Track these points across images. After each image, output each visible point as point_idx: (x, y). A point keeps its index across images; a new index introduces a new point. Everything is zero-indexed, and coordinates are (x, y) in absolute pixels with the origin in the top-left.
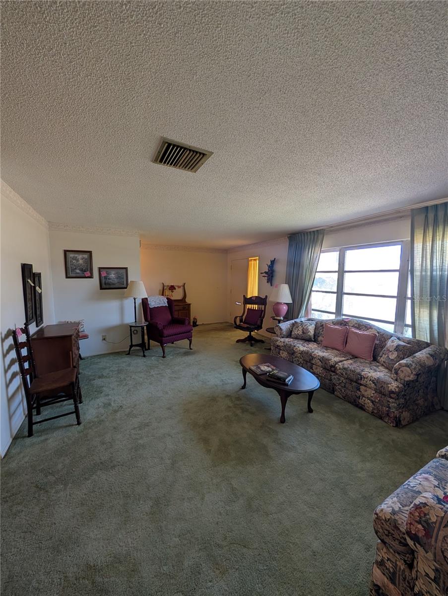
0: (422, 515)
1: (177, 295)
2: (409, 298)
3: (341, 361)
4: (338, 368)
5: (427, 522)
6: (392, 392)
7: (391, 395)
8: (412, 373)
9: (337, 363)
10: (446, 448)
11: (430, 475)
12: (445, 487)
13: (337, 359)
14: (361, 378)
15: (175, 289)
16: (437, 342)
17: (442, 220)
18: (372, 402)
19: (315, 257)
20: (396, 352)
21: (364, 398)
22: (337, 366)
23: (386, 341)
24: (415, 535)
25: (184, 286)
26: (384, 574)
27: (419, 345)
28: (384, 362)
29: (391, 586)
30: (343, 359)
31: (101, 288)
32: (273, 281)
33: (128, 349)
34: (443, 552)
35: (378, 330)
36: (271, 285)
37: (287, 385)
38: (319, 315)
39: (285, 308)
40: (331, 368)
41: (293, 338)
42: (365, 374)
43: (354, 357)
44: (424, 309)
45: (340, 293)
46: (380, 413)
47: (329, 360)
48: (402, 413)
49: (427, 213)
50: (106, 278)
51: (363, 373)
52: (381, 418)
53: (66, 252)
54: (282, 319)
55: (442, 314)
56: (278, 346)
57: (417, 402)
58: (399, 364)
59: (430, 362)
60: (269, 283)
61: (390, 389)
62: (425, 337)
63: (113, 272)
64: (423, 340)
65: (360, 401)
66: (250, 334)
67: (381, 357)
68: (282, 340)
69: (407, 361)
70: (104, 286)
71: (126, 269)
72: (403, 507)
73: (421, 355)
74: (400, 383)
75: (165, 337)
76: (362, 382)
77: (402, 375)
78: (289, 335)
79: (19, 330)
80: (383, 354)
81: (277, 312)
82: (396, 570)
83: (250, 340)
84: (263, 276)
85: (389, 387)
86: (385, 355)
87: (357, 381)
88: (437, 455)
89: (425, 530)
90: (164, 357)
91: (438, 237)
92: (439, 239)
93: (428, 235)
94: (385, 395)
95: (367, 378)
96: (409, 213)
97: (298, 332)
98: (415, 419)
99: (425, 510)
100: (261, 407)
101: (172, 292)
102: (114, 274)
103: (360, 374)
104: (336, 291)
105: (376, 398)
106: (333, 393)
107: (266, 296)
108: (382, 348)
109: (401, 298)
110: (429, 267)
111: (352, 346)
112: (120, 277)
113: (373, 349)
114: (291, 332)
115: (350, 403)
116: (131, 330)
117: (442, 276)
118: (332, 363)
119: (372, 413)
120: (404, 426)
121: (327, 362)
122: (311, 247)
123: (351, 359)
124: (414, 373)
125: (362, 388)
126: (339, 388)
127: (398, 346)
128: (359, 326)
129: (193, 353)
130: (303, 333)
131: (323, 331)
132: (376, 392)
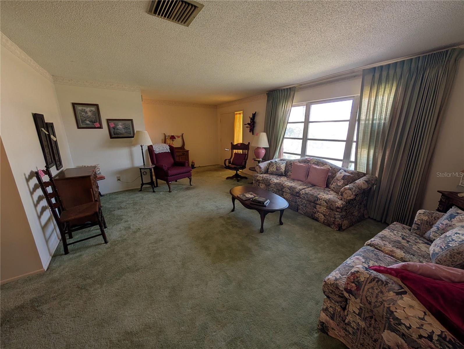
0: (356, 278)
1: (177, 144)
2: (355, 142)
3: (304, 189)
4: (301, 194)
5: (358, 282)
6: (338, 208)
7: (337, 210)
8: (352, 194)
9: (301, 190)
10: (371, 240)
11: (360, 256)
12: (369, 262)
13: (301, 187)
14: (318, 199)
15: (175, 138)
16: (371, 173)
17: (385, 79)
18: (324, 215)
19: (287, 111)
20: (343, 181)
21: (318, 213)
22: (300, 192)
23: (336, 173)
24: (350, 290)
25: (182, 136)
26: (327, 315)
27: (359, 175)
28: (334, 188)
29: (331, 321)
30: (305, 187)
31: (111, 137)
32: (254, 131)
33: (140, 187)
34: (366, 298)
35: (331, 166)
36: (253, 134)
37: (265, 206)
38: (289, 157)
39: (263, 151)
40: (296, 194)
41: (269, 174)
42: (320, 197)
43: (313, 185)
44: (364, 149)
45: (305, 139)
46: (329, 222)
47: (296, 188)
48: (343, 221)
49: (374, 73)
50: (114, 128)
51: (319, 196)
52: (329, 225)
53: (74, 105)
54: (261, 160)
55: (376, 152)
56: (258, 180)
57: (354, 214)
58: (344, 189)
59: (365, 186)
60: (251, 133)
61: (337, 205)
62: (363, 169)
63: (120, 123)
64: (362, 172)
65: (316, 215)
66: (237, 172)
67: (332, 184)
68: (261, 175)
69: (349, 186)
70: (114, 136)
71: (131, 120)
72: (342, 276)
73: (360, 182)
74: (344, 201)
75: (170, 176)
76: (318, 202)
77: (345, 196)
78: (267, 172)
79: (42, 172)
80: (334, 182)
81: (257, 155)
82: (335, 312)
83: (237, 177)
84: (247, 127)
85: (336, 204)
86: (335, 183)
87: (314, 201)
88: (365, 244)
89: (356, 286)
90: (170, 192)
91: (380, 93)
92: (381, 94)
93: (373, 91)
94: (333, 210)
95: (321, 199)
96: (362, 73)
97: (273, 169)
98: (352, 224)
99: (357, 275)
100: (246, 223)
101: (173, 141)
102: (121, 125)
103: (316, 197)
104: (302, 137)
105: (327, 212)
106: (298, 211)
107: (249, 143)
108: (333, 178)
109: (349, 142)
110: (371, 117)
111: (312, 178)
112: (127, 128)
113: (327, 179)
114: (268, 169)
115: (309, 217)
116: (141, 172)
117: (379, 124)
118: (297, 190)
119: (323, 223)
120: (344, 230)
121: (294, 190)
122: (284, 102)
123: (311, 187)
124: (354, 194)
125: (318, 206)
126: (301, 208)
127: (344, 176)
128: (318, 163)
129: (193, 188)
130: (277, 170)
131: (291, 168)
132: (327, 208)
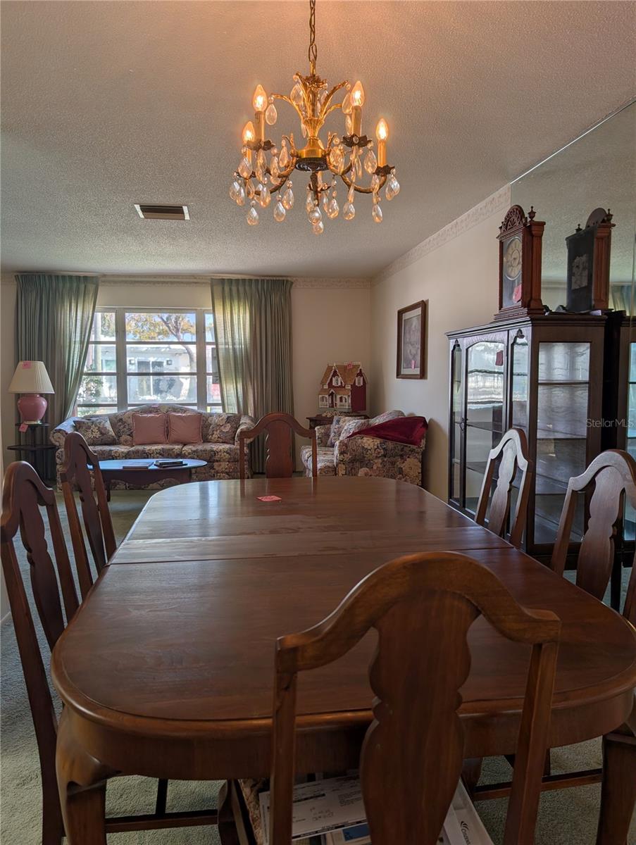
2: (209, 374)
4: (187, 454)
9: (181, 450)
14: (215, 454)
17: (236, 296)
18: (227, 474)
19: (86, 319)
20: (228, 424)
22: (183, 452)
23: (206, 421)
27: (236, 416)
28: (218, 438)
42: (217, 449)
47: (172, 450)
49: (223, 285)
54: (40, 423)
55: (245, 386)
58: (240, 431)
62: (233, 410)
67: (213, 434)
73: (244, 420)
76: (217, 457)
80: (213, 431)
86: (216, 431)
87: (210, 459)
92: (236, 313)
95: (220, 452)
96: (210, 281)
97: (92, 435)
103: (212, 451)
104: (115, 371)
108: (208, 426)
109: (201, 374)
113: (200, 430)
118: (176, 451)
121: (171, 452)
123: (187, 445)
125: (216, 464)
127: (228, 418)
128: (175, 410)
130: (101, 433)
131: (124, 427)
132: (229, 462)
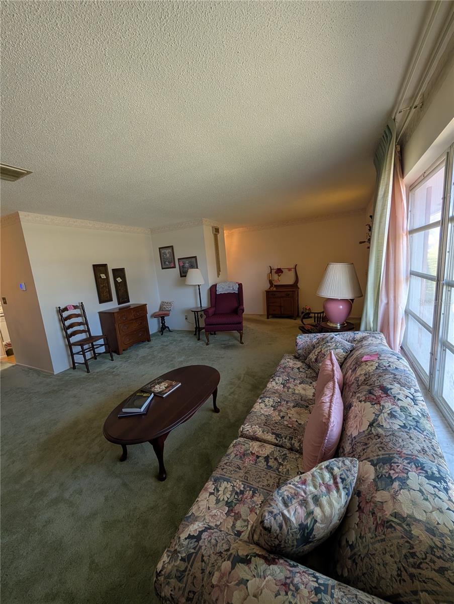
1: (287, 279)
15: (282, 272)
25: (295, 268)
31: (181, 276)
33: (195, 331)
39: (340, 307)
50: (183, 267)
63: (187, 262)
70: (183, 274)
71: (196, 257)
79: (72, 307)
84: (368, 247)
90: (207, 344)
101: (279, 276)
104: (434, 274)
112: (192, 265)
